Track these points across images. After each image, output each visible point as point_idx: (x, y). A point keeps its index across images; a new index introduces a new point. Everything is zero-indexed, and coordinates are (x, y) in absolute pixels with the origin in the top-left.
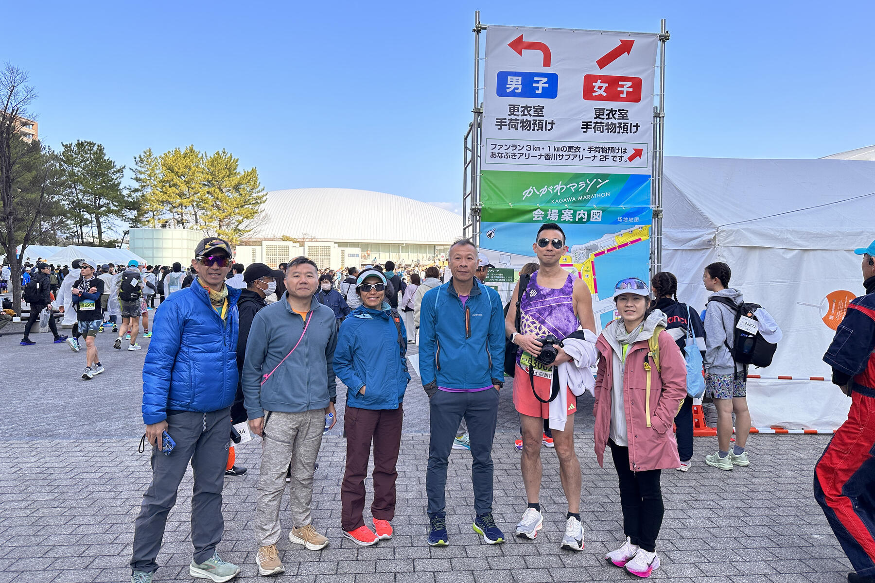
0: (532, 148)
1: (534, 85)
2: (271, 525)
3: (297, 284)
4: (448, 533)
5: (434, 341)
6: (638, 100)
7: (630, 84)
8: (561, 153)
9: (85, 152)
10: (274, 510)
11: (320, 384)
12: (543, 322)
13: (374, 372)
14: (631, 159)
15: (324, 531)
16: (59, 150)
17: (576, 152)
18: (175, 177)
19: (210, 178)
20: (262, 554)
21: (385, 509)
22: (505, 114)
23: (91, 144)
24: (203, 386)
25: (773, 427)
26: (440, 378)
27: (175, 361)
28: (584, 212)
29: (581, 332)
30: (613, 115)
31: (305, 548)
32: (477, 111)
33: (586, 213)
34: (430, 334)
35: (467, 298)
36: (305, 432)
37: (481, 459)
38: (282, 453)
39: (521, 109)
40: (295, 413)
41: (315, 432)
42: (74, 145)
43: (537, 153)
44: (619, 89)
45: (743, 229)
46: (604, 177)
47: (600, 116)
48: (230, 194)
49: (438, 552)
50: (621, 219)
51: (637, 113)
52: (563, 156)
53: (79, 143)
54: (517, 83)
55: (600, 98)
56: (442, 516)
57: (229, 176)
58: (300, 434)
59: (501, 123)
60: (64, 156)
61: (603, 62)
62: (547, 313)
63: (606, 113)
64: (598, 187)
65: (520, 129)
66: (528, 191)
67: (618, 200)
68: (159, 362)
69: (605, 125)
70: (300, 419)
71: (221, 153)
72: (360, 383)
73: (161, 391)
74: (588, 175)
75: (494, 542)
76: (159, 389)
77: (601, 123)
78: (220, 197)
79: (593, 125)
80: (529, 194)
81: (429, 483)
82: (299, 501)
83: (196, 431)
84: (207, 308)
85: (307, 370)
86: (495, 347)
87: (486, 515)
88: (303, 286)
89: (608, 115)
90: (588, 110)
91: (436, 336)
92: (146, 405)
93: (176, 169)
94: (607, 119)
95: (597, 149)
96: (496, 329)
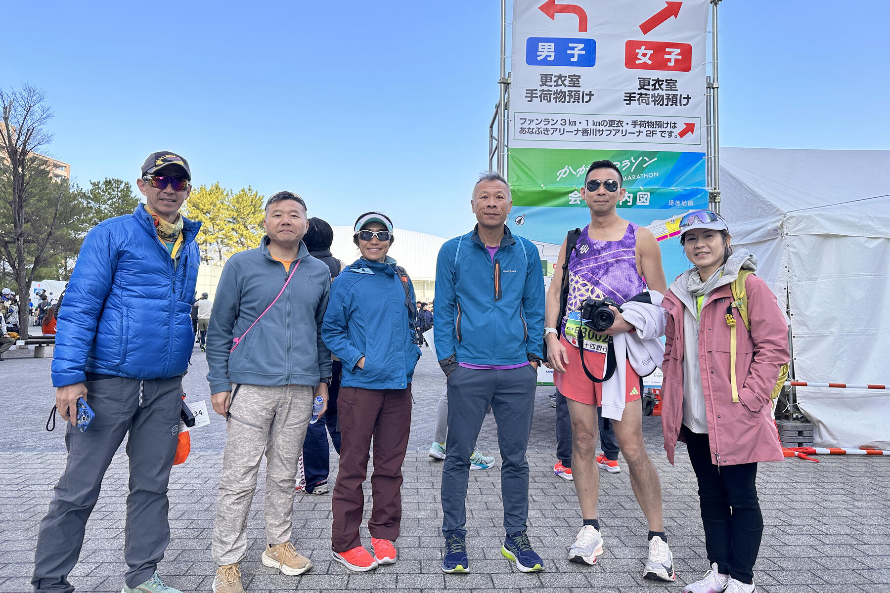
0: (567, 122)
1: (569, 52)
2: (233, 537)
3: (278, 225)
4: (469, 557)
5: (453, 305)
6: (687, 68)
7: (678, 51)
8: (601, 128)
9: (113, 189)
10: (239, 516)
11: (306, 352)
12: (596, 284)
13: (376, 340)
14: (682, 134)
15: (309, 552)
16: (87, 188)
17: (618, 126)
18: (200, 214)
19: (236, 214)
20: (219, 577)
21: (386, 525)
22: (536, 85)
23: (119, 182)
24: (138, 341)
25: (862, 448)
26: (461, 352)
27: (104, 307)
28: (629, 195)
29: (647, 294)
30: (660, 85)
31: (280, 572)
32: (504, 81)
33: (632, 195)
34: (449, 296)
35: (497, 249)
36: (284, 415)
37: (514, 459)
38: (251, 440)
39: (554, 79)
40: (269, 387)
41: (298, 417)
42: (102, 183)
43: (573, 128)
44: (666, 56)
45: (816, 215)
46: (651, 155)
47: (645, 87)
48: (254, 231)
49: (455, 581)
50: (672, 202)
51: (685, 82)
52: (603, 131)
53: (106, 181)
54: (549, 50)
55: (644, 66)
56: (462, 535)
57: (254, 213)
58: (277, 417)
59: (531, 95)
60: (92, 194)
61: (647, 27)
62: (602, 272)
63: (652, 83)
64: (644, 166)
65: (553, 101)
66: (563, 171)
67: (669, 180)
68: (78, 304)
69: (651, 96)
70: (277, 397)
71: (246, 190)
72: (358, 353)
73: (79, 342)
74: (632, 153)
75: (530, 569)
76: (75, 340)
77: (646, 94)
78: (244, 234)
79: (637, 97)
80: (564, 174)
81: (444, 491)
82: (276, 510)
83: (129, 405)
84: (151, 241)
85: (289, 333)
86: (532, 314)
87: (519, 534)
88: (285, 228)
89: (654, 85)
90: (631, 80)
91: (455, 299)
92: (56, 360)
93: (201, 206)
94: (652, 90)
95: (643, 124)
96: (533, 290)
